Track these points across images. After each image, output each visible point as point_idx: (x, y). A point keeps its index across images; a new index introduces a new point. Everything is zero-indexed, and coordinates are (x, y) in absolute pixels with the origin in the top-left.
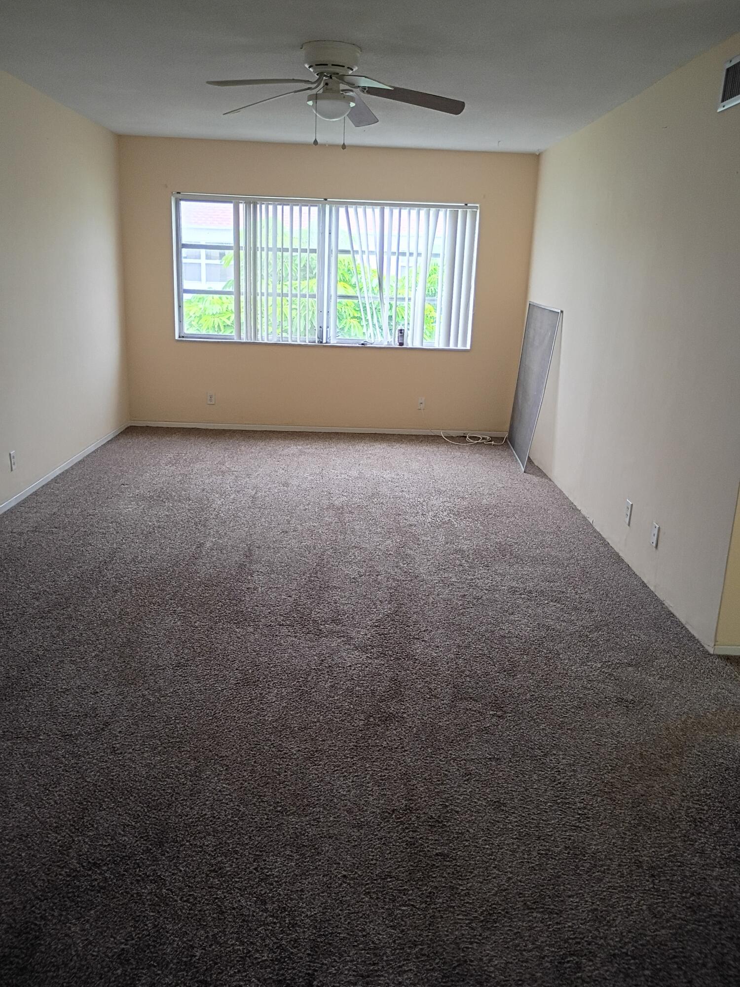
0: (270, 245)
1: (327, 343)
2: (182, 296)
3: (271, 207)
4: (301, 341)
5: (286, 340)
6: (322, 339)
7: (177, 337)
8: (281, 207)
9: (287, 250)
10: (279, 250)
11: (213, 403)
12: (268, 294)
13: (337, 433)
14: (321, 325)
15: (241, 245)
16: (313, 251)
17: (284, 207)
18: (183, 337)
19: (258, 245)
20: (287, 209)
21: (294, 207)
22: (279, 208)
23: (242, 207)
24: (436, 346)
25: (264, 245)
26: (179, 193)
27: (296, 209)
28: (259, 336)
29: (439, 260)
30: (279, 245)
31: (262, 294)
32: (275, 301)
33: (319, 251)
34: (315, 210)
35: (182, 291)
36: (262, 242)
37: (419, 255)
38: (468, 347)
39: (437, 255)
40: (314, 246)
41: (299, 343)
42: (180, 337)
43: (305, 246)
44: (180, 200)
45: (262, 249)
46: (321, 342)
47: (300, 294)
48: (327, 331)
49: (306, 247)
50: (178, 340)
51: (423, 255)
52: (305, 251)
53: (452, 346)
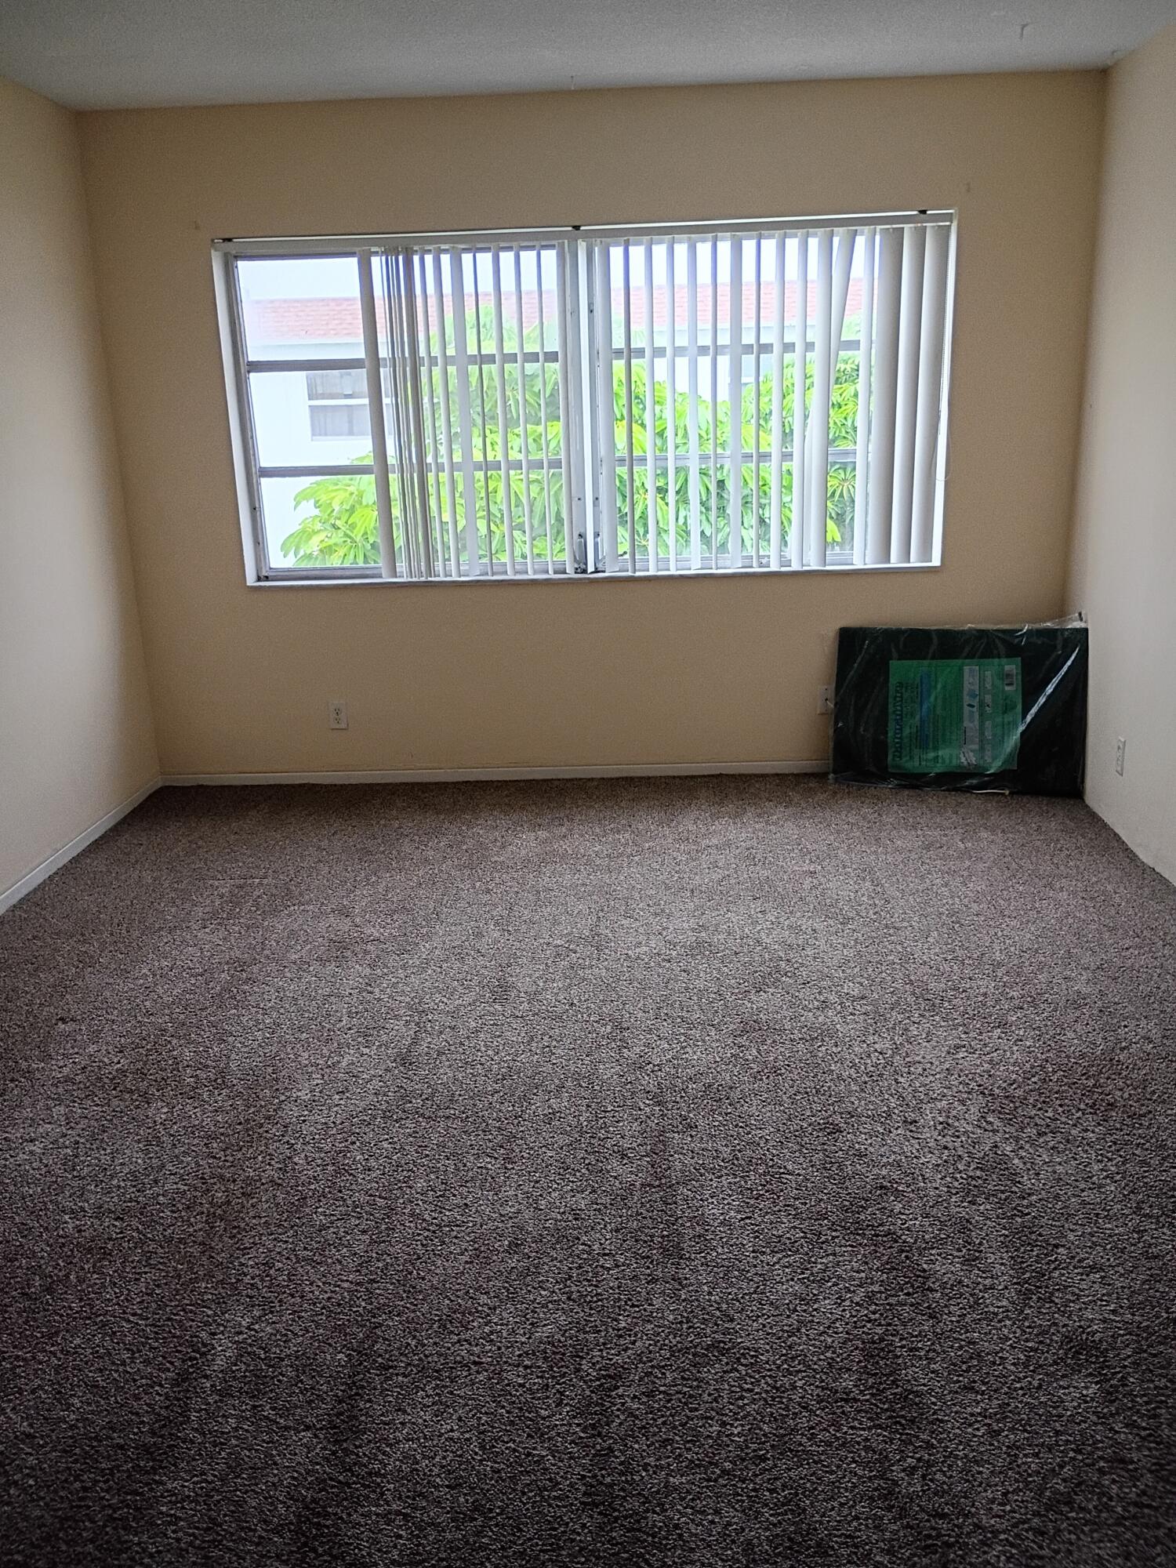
0: (451, 351)
1: (596, 571)
2: (259, 484)
3: (445, 259)
4: (535, 572)
5: (501, 569)
6: (586, 564)
7: (251, 580)
8: (471, 255)
9: (491, 359)
10: (472, 360)
11: (343, 726)
12: (452, 466)
13: (632, 778)
14: (582, 531)
15: (381, 356)
16: (552, 357)
17: (478, 255)
18: (267, 578)
19: (422, 352)
20: (485, 259)
21: (502, 255)
22: (467, 258)
23: (376, 261)
24: (858, 565)
25: (436, 351)
26: (230, 240)
27: (507, 258)
28: (439, 566)
29: (858, 356)
30: (472, 350)
31: (440, 468)
32: (470, 481)
33: (565, 356)
34: (550, 257)
35: (255, 473)
36: (430, 344)
37: (809, 346)
38: (936, 561)
39: (854, 345)
40: (553, 345)
41: (531, 576)
42: (259, 579)
43: (531, 347)
44: (237, 257)
45: (433, 361)
46: (585, 571)
47: (529, 461)
48: (596, 545)
49: (537, 349)
50: (252, 587)
51: (819, 346)
52: (533, 357)
53: (895, 562)
